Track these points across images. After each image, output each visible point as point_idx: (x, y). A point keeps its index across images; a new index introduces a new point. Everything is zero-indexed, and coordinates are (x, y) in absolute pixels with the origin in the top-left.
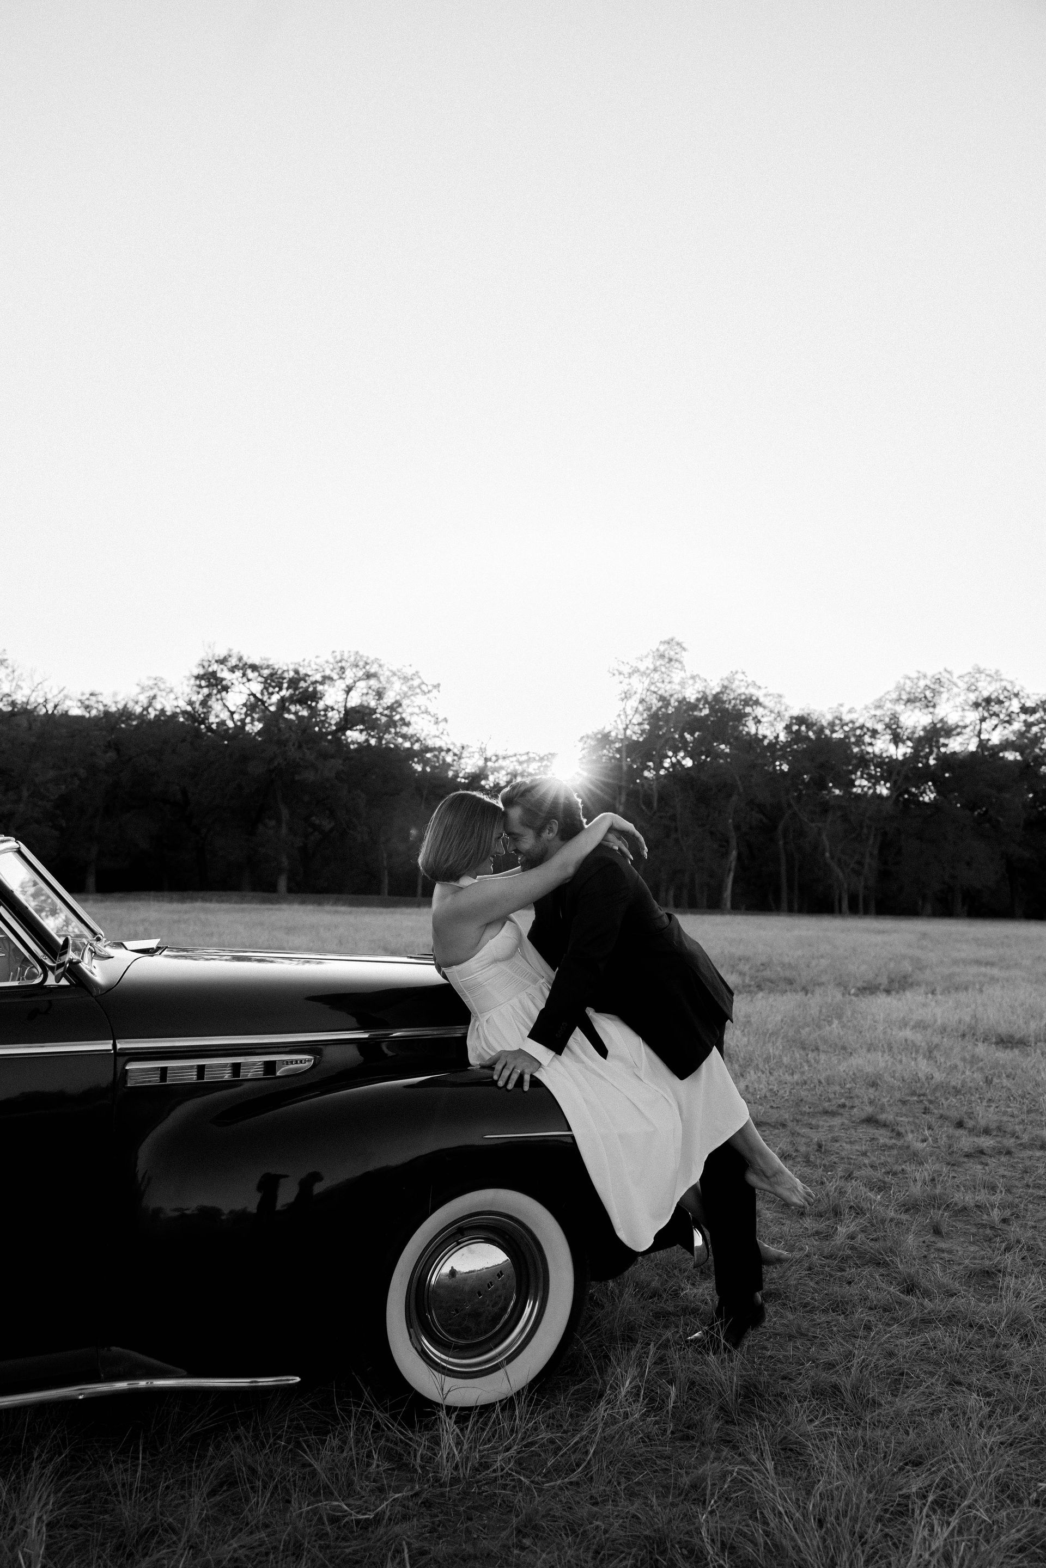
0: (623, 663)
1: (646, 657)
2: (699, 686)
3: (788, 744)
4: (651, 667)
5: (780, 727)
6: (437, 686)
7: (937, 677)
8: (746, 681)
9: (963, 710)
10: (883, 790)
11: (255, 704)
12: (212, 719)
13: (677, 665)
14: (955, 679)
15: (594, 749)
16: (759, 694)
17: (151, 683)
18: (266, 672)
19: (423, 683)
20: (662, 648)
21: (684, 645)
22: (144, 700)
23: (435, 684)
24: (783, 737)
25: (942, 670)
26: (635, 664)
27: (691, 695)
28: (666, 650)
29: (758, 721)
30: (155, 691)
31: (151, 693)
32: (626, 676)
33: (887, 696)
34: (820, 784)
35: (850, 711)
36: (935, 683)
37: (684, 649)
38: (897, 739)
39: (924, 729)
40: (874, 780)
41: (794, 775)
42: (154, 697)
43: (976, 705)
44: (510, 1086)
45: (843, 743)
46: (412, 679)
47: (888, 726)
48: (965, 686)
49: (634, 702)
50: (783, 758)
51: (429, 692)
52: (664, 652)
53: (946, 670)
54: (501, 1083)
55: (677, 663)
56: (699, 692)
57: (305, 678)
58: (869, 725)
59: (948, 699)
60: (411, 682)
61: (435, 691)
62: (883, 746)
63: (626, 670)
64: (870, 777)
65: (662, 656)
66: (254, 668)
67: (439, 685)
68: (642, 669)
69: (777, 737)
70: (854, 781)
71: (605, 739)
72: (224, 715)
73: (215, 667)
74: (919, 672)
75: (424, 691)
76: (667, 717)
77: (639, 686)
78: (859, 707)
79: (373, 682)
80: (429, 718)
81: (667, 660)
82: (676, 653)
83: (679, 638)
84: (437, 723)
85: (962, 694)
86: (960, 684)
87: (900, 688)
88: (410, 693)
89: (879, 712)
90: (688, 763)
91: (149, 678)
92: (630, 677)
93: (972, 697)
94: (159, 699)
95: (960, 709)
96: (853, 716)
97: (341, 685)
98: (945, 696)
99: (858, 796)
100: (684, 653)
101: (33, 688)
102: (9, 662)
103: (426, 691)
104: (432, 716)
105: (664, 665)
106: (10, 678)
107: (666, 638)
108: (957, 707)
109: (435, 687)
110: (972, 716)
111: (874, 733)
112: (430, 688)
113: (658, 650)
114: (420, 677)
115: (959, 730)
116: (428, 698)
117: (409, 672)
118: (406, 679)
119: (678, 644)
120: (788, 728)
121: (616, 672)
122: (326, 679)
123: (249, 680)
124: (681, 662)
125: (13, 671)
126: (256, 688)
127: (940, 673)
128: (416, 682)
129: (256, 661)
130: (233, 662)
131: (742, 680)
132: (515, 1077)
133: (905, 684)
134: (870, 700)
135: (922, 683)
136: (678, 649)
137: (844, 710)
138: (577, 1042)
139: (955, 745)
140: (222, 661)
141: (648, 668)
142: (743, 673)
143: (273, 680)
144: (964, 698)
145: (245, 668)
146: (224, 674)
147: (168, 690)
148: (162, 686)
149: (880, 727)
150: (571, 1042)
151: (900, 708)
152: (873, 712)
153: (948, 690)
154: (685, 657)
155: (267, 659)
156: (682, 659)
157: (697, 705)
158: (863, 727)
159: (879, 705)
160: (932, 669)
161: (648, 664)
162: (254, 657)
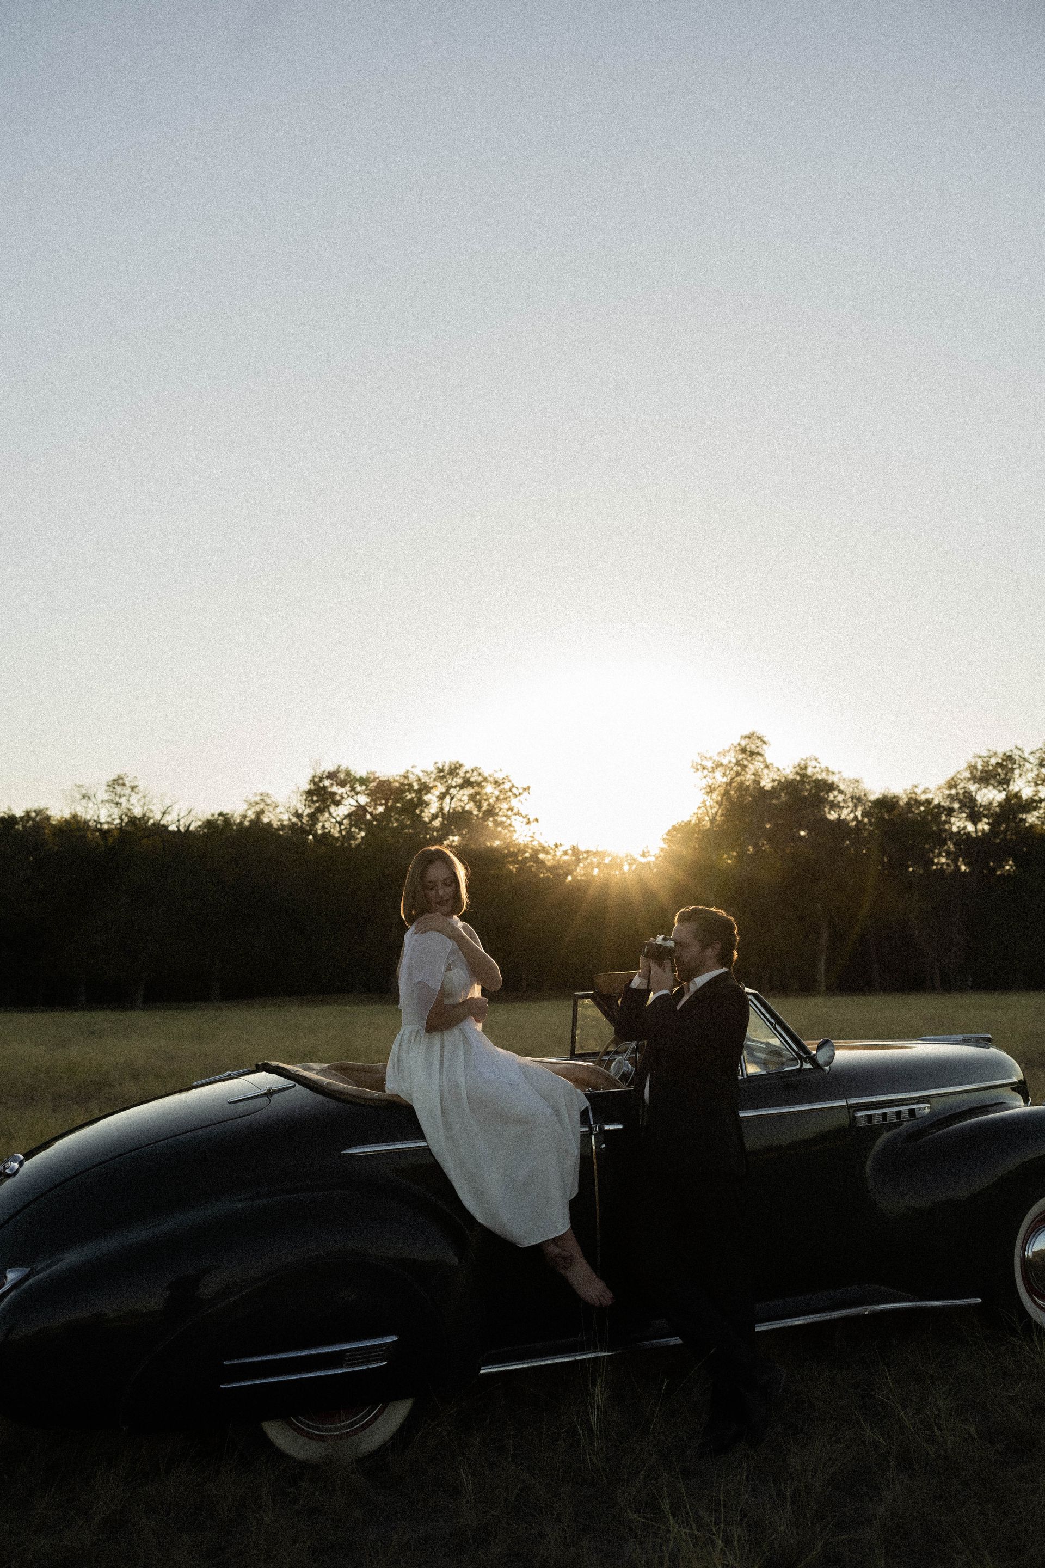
0: (706, 758)
1: (729, 751)
2: (776, 777)
3: (867, 825)
4: (734, 761)
5: (861, 810)
6: (527, 789)
7: (1008, 754)
8: (820, 768)
9: (1036, 784)
10: (962, 866)
11: (362, 815)
12: (319, 830)
13: (758, 758)
14: (1027, 755)
17: (257, 799)
18: (373, 785)
19: (513, 786)
20: (743, 743)
21: (765, 739)
22: (251, 815)
23: (525, 786)
24: (863, 820)
25: (1013, 748)
26: (717, 758)
27: (768, 783)
28: (748, 744)
29: (834, 806)
30: (262, 806)
31: (258, 808)
32: (710, 770)
33: (959, 776)
35: (924, 792)
36: (1006, 760)
37: (764, 742)
38: (974, 817)
39: (1000, 804)
40: (954, 858)
42: (262, 812)
45: (922, 823)
46: (503, 783)
47: (963, 805)
48: (1037, 762)
49: (716, 796)
51: (520, 794)
52: (746, 746)
53: (1017, 747)
55: (758, 756)
56: (774, 781)
57: (409, 788)
58: (945, 803)
59: (1020, 775)
60: (502, 787)
61: (526, 793)
62: (959, 823)
63: (709, 764)
64: (949, 855)
65: (744, 750)
66: (363, 781)
67: (529, 788)
68: (725, 762)
70: (932, 860)
72: (331, 826)
73: (323, 782)
74: (989, 750)
75: (515, 794)
76: (745, 806)
77: (722, 780)
78: (933, 787)
79: (475, 790)
80: (520, 819)
81: (748, 753)
82: (757, 747)
83: (760, 732)
84: (529, 823)
85: (1035, 769)
86: (1032, 760)
87: (972, 768)
88: (502, 797)
89: (953, 792)
90: (767, 849)
91: (255, 794)
92: (713, 771)
94: (267, 813)
95: (1033, 784)
96: (930, 796)
98: (1017, 772)
99: (936, 873)
100: (764, 746)
101: (163, 811)
102: (140, 788)
103: (517, 794)
104: (524, 818)
105: (746, 759)
106: (141, 803)
107: (747, 733)
108: (1029, 782)
109: (525, 789)
111: (950, 811)
112: (521, 791)
113: (739, 744)
114: (510, 781)
115: (1034, 804)
116: (519, 801)
117: (499, 776)
118: (496, 783)
119: (759, 738)
120: (867, 813)
121: (699, 767)
122: (426, 787)
123: (357, 793)
124: (761, 755)
125: (144, 797)
126: (364, 799)
127: (1011, 751)
128: (507, 786)
129: (360, 772)
130: (342, 776)
131: (815, 767)
133: (976, 763)
134: (943, 780)
135: (993, 761)
136: (759, 743)
137: (919, 791)
139: (1033, 820)
140: (332, 776)
141: (730, 762)
142: (816, 760)
143: (380, 792)
144: (1036, 773)
145: (353, 781)
146: (334, 788)
147: (274, 805)
148: (269, 801)
149: (955, 805)
151: (973, 787)
152: (947, 792)
153: (1020, 766)
154: (766, 750)
155: (373, 773)
156: (763, 753)
157: (774, 793)
158: (939, 806)
159: (952, 784)
160: (1003, 748)
161: (730, 758)
162: (360, 771)
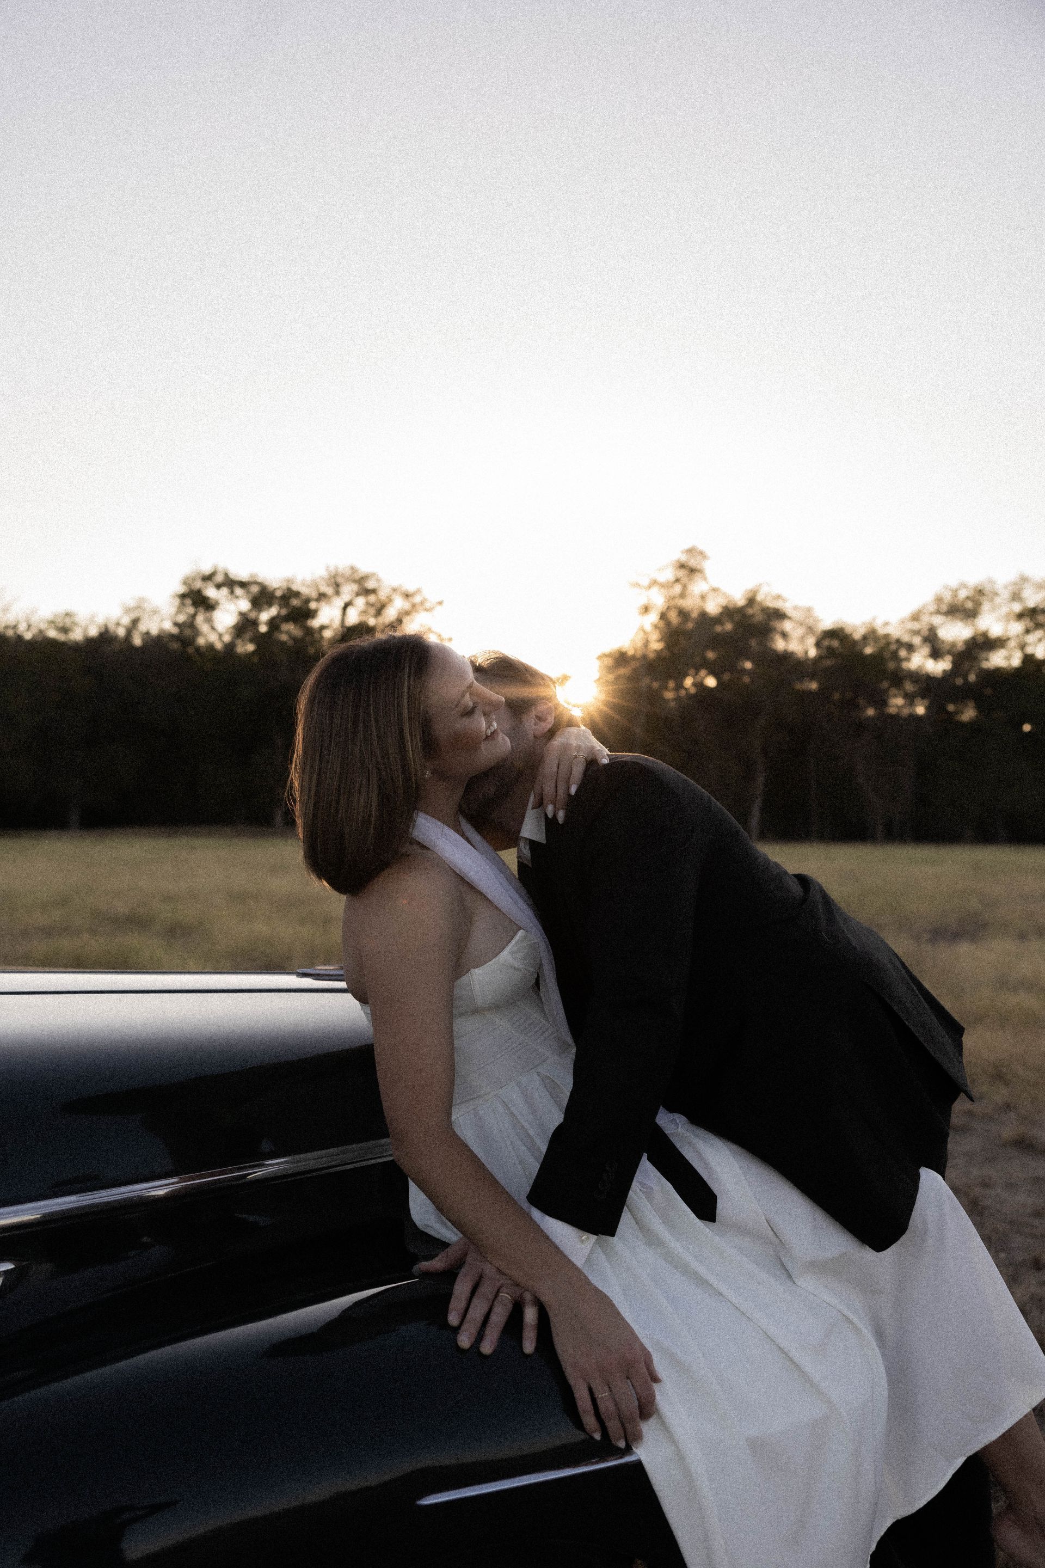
1: (666, 566)
2: (722, 601)
3: (818, 659)
4: (673, 578)
5: (811, 641)
6: (440, 603)
7: (979, 587)
8: (772, 593)
9: (1007, 621)
10: (920, 710)
11: (245, 625)
12: (201, 641)
13: (699, 576)
14: (998, 589)
15: (610, 669)
16: (787, 607)
17: (131, 602)
18: (255, 589)
19: (425, 600)
20: (683, 557)
21: (706, 554)
22: (126, 621)
23: (438, 600)
24: (813, 653)
25: (985, 581)
26: (653, 575)
27: (713, 608)
28: (688, 559)
29: (784, 635)
30: (137, 611)
31: (133, 614)
32: (645, 588)
33: (923, 609)
34: (851, 705)
35: (883, 625)
36: (976, 593)
37: (705, 558)
38: (936, 654)
39: (965, 642)
40: (910, 699)
41: (823, 694)
42: (137, 619)
43: (1020, 616)
44: (487, 1348)
45: (878, 658)
46: (413, 596)
47: (926, 640)
48: (1010, 596)
49: (653, 617)
50: (812, 676)
51: (432, 609)
52: (685, 562)
53: (989, 580)
54: (464, 1341)
55: (698, 574)
56: (719, 606)
57: (297, 594)
58: (906, 638)
59: (990, 609)
60: (412, 599)
61: (438, 608)
62: (920, 662)
63: (644, 581)
64: (906, 696)
65: (682, 566)
66: (243, 585)
67: (442, 602)
68: (662, 579)
69: (806, 653)
70: (888, 700)
71: (621, 659)
72: (213, 638)
73: (198, 585)
74: (960, 582)
75: (426, 609)
76: (688, 634)
77: (659, 600)
78: (894, 620)
79: (372, 598)
81: (688, 570)
82: (698, 563)
83: (701, 547)
85: (1006, 604)
86: (1004, 594)
87: (939, 600)
88: (411, 610)
89: (915, 625)
90: (711, 682)
92: (649, 589)
93: (1017, 607)
94: (143, 620)
95: (1003, 621)
96: (889, 630)
97: (339, 603)
98: (986, 606)
99: (892, 717)
100: (706, 562)
103: (429, 608)
105: (685, 576)
108: (1000, 618)
109: (437, 604)
110: (1017, 628)
111: (910, 648)
112: (433, 605)
113: (678, 559)
114: (421, 594)
115: (1001, 643)
116: (431, 616)
117: (411, 588)
118: (407, 596)
119: (699, 552)
120: (818, 645)
122: (322, 596)
123: (237, 598)
124: (702, 573)
126: (244, 605)
127: (983, 583)
129: (243, 575)
130: (219, 578)
131: (768, 592)
132: (499, 1316)
133: (944, 595)
134: (906, 613)
135: (963, 594)
136: (700, 559)
137: (877, 624)
138: (649, 1194)
139: (997, 660)
140: (208, 578)
141: (668, 580)
143: (262, 597)
144: (1008, 608)
145: (230, 584)
146: (211, 592)
147: (151, 610)
148: (145, 606)
149: (917, 640)
150: (636, 1194)
151: (937, 620)
152: (910, 625)
153: (990, 600)
154: (708, 566)
155: (256, 575)
156: (705, 570)
157: (718, 620)
158: (898, 641)
159: (915, 617)
160: (974, 579)
161: (668, 575)
162: (241, 573)
